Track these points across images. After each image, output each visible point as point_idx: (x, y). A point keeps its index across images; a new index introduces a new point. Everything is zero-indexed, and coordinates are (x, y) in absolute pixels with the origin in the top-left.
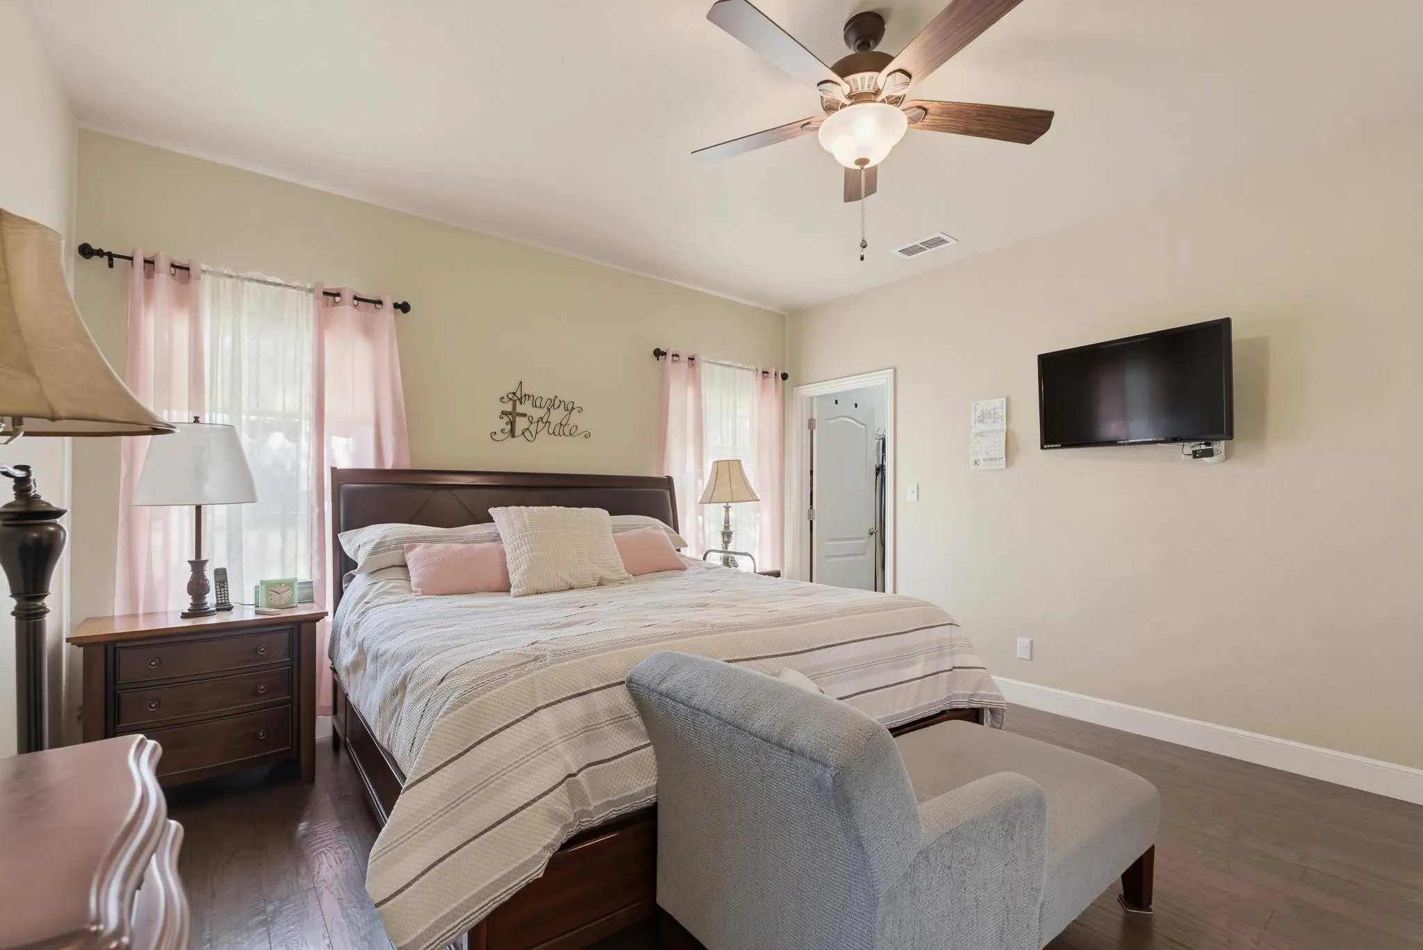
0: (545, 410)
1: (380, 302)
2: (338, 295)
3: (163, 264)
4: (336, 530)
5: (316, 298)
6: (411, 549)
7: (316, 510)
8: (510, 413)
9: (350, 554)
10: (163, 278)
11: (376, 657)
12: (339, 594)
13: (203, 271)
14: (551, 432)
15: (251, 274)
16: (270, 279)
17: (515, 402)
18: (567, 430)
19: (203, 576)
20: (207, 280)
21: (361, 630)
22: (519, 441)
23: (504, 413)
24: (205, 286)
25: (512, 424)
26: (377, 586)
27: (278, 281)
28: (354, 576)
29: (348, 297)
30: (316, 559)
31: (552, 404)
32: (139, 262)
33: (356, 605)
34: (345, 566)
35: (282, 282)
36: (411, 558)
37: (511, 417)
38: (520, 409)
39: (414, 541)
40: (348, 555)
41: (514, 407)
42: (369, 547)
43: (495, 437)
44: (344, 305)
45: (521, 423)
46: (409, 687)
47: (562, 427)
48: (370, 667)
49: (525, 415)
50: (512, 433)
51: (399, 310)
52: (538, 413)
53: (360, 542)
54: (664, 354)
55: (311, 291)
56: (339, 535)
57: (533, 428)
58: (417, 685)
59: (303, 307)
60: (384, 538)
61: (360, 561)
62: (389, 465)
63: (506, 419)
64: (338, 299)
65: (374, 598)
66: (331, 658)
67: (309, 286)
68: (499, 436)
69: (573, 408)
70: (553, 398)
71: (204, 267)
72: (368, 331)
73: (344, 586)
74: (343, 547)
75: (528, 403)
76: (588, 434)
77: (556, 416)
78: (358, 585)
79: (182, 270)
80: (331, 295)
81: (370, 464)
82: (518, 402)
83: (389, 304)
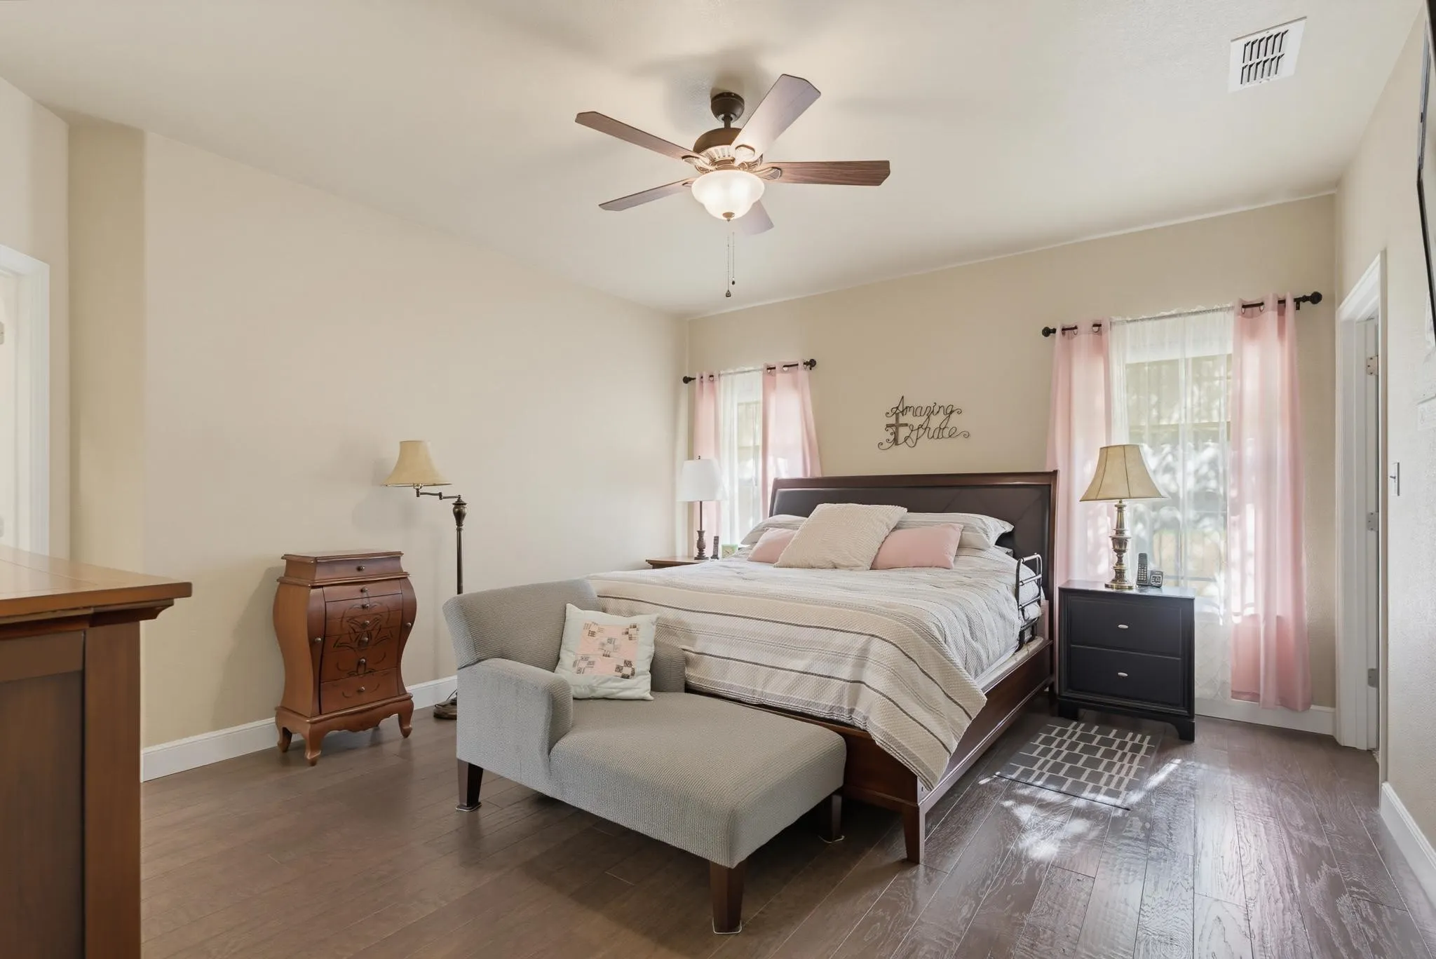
0: (926, 417)
8: (892, 425)
14: (931, 435)
16: (746, 369)
17: (897, 414)
18: (946, 433)
22: (902, 449)
23: (888, 426)
25: (896, 434)
31: (930, 412)
37: (895, 427)
38: (902, 420)
41: (897, 419)
43: (881, 447)
45: (903, 432)
47: (941, 431)
49: (906, 425)
50: (896, 441)
52: (917, 421)
54: (1054, 331)
57: (914, 436)
63: (891, 430)
68: (886, 445)
69: (952, 412)
70: (932, 405)
75: (910, 414)
76: (967, 434)
77: (936, 421)
82: (900, 414)
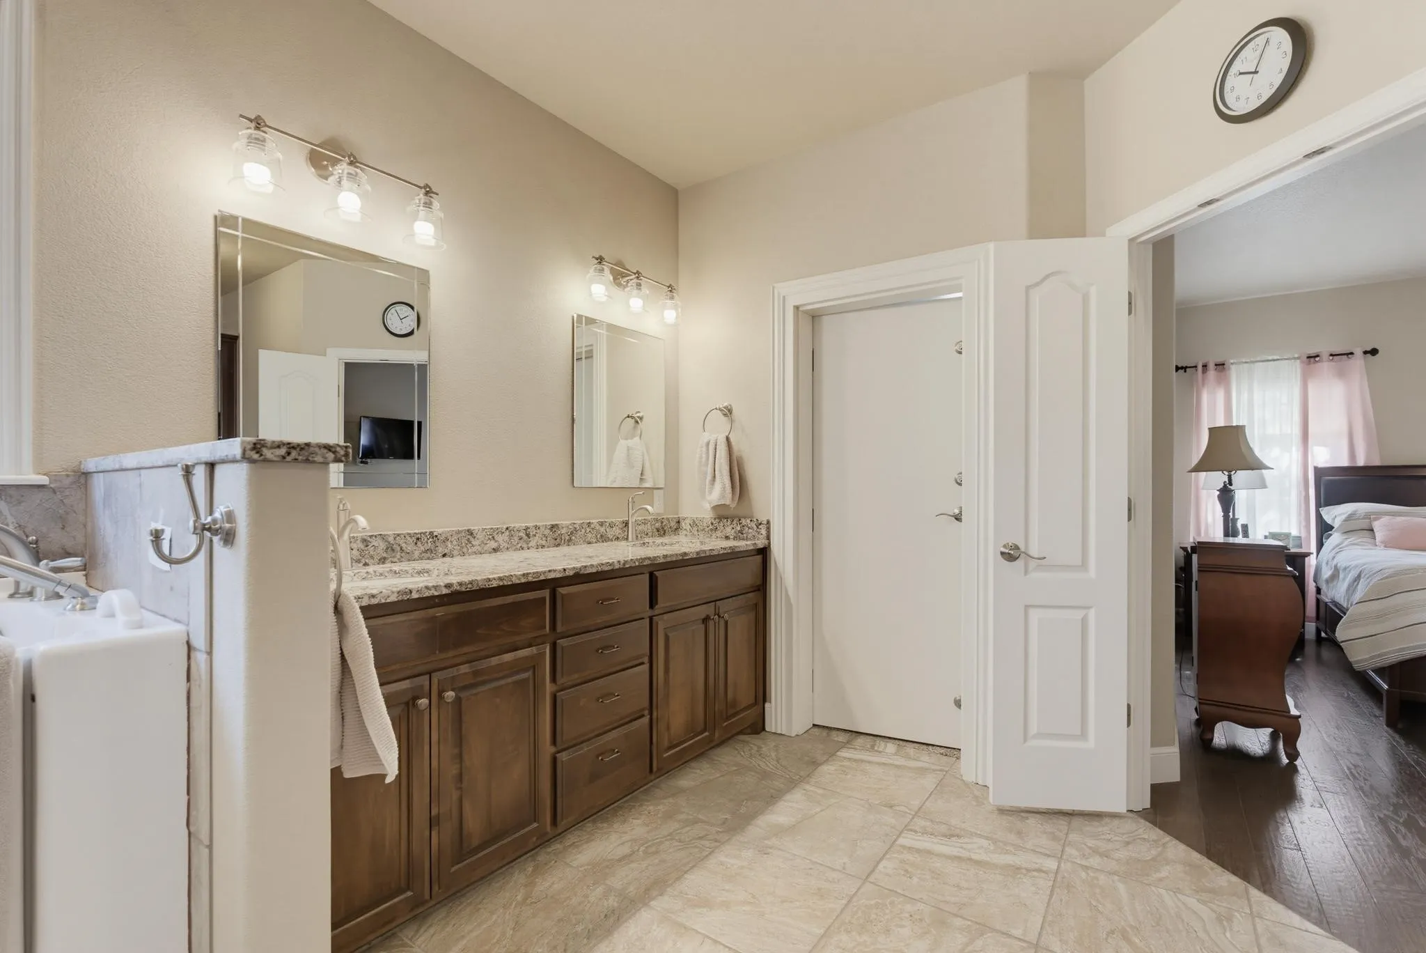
1: (1352, 353)
2: (1318, 356)
3: (1211, 366)
4: (1318, 505)
5: (1302, 362)
6: (1376, 519)
7: (1303, 494)
9: (1329, 521)
10: (1212, 373)
11: (1345, 569)
12: (1320, 545)
13: (1232, 364)
15: (1259, 359)
16: (1270, 358)
19: (1236, 526)
20: (1233, 367)
21: (1335, 560)
24: (1234, 372)
26: (1349, 540)
27: (1275, 357)
28: (1331, 535)
29: (1325, 356)
30: (1303, 523)
32: (1200, 368)
33: (1333, 549)
34: (1324, 529)
35: (1279, 358)
36: (1377, 525)
39: (1379, 515)
40: (1327, 521)
42: (1344, 517)
44: (1322, 362)
46: (1362, 576)
48: (1341, 576)
51: (1369, 355)
53: (1336, 514)
55: (1298, 358)
56: (1320, 509)
58: (1366, 575)
59: (1292, 370)
60: (1356, 511)
61: (1336, 525)
62: (1361, 462)
64: (1317, 359)
65: (1347, 546)
66: (1315, 581)
67: (1296, 356)
71: (1232, 361)
72: (1341, 374)
73: (1324, 541)
74: (1323, 516)
78: (1334, 539)
79: (1221, 366)
80: (1313, 357)
81: (1345, 462)
83: (1358, 352)
